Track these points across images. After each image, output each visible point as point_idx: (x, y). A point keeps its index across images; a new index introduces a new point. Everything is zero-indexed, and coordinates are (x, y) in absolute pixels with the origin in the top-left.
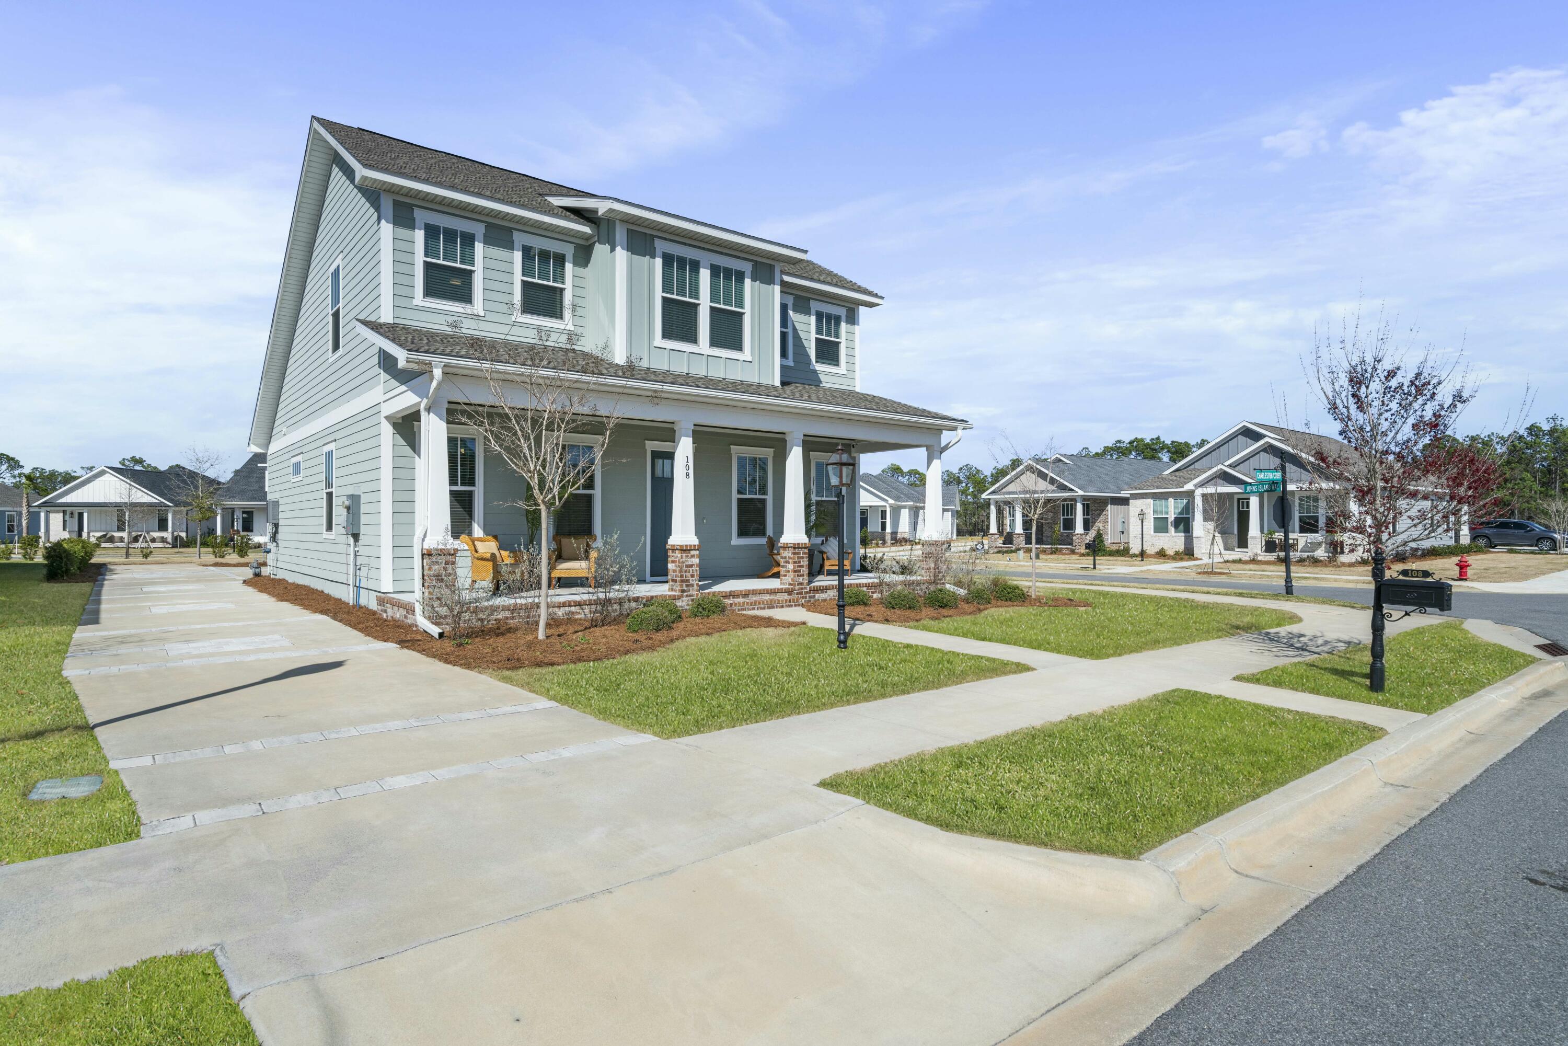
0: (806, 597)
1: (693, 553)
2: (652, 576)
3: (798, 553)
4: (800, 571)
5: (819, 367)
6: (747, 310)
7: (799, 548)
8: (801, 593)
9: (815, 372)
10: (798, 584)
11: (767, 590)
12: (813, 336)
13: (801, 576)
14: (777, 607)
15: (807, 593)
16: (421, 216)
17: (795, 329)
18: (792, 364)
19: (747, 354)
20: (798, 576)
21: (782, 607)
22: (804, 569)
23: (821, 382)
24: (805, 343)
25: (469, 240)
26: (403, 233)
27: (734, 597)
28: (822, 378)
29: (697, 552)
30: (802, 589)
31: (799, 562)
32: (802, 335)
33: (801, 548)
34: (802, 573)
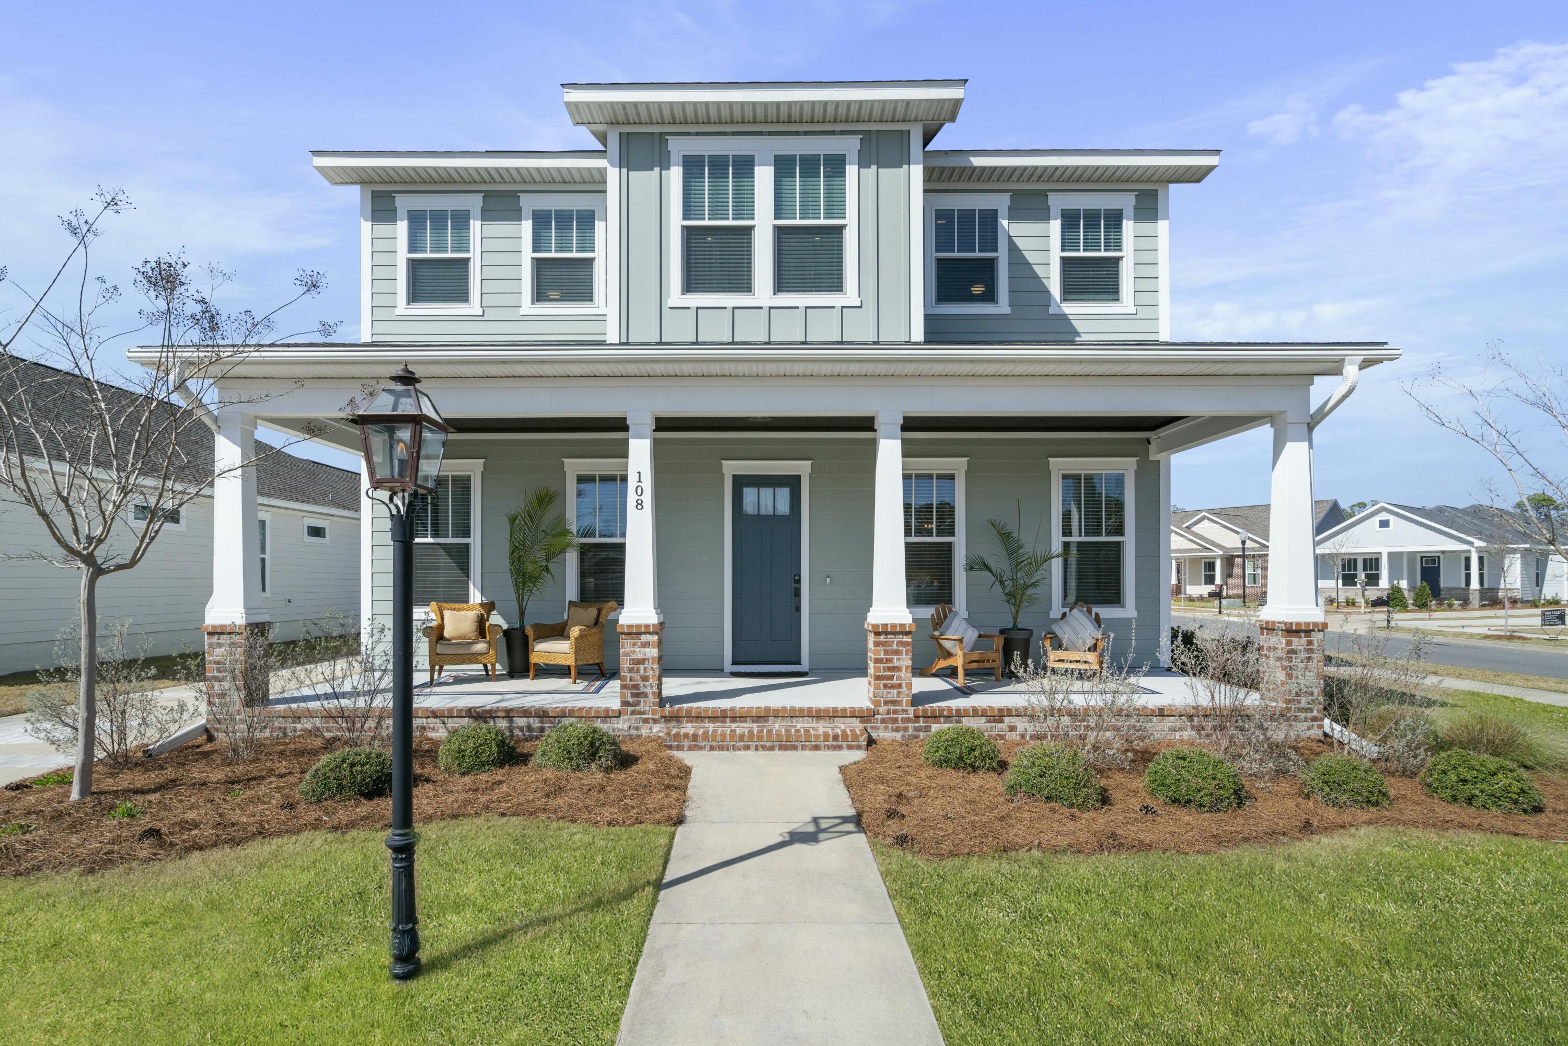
0: (906, 729)
1: (645, 638)
2: (734, 663)
3: (883, 644)
4: (891, 678)
5: (1070, 308)
6: (850, 220)
7: (887, 633)
8: (895, 721)
9: (1064, 318)
10: (886, 703)
11: (810, 709)
12: (1056, 254)
13: (892, 687)
14: (804, 748)
15: (908, 720)
16: (404, 203)
17: (1014, 250)
18: (1008, 310)
19: (850, 296)
20: (885, 686)
21: (816, 748)
22: (903, 674)
23: (1078, 334)
24: (1039, 271)
25: (461, 220)
26: (383, 229)
27: (734, 719)
28: (1079, 325)
29: (655, 638)
30: (895, 712)
31: (888, 661)
32: (1031, 257)
33: (894, 633)
34: (895, 681)
